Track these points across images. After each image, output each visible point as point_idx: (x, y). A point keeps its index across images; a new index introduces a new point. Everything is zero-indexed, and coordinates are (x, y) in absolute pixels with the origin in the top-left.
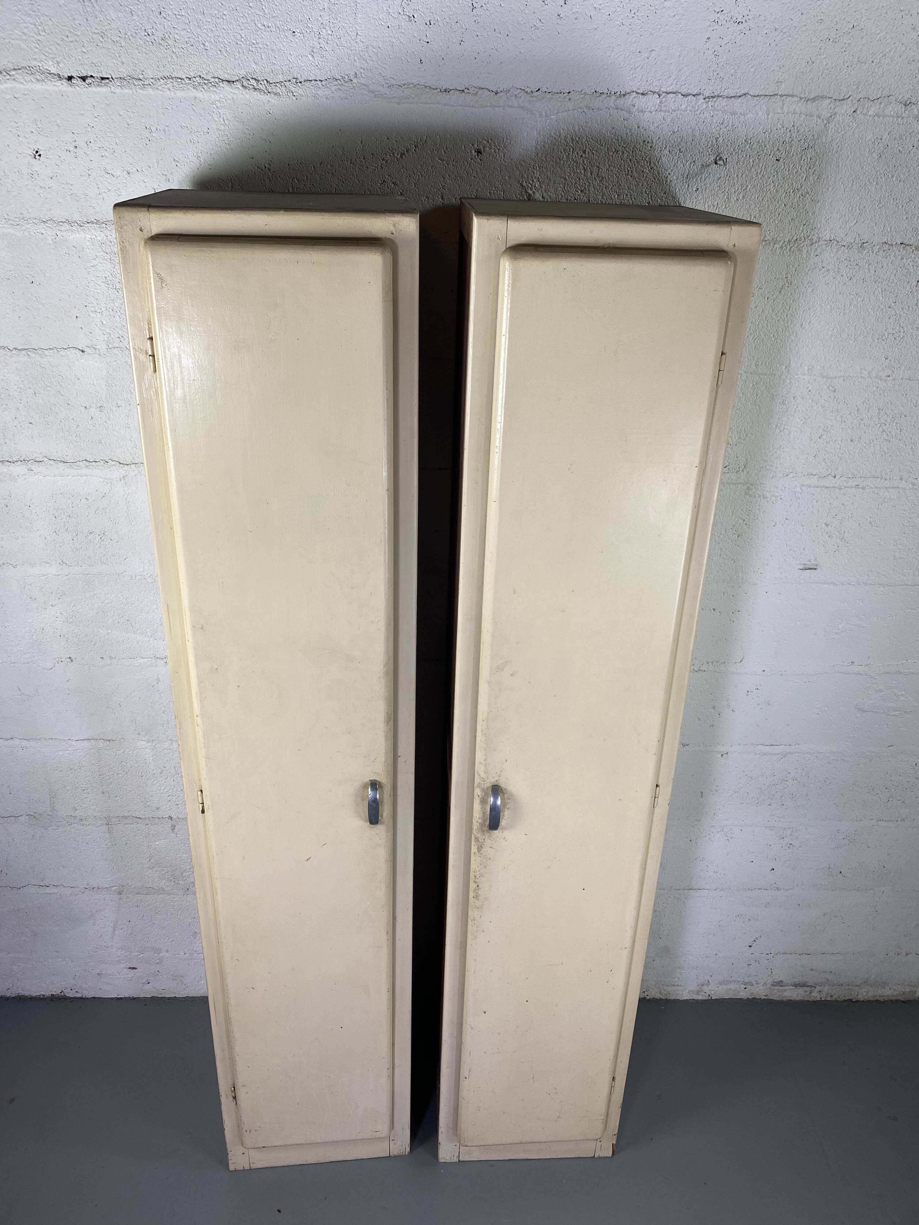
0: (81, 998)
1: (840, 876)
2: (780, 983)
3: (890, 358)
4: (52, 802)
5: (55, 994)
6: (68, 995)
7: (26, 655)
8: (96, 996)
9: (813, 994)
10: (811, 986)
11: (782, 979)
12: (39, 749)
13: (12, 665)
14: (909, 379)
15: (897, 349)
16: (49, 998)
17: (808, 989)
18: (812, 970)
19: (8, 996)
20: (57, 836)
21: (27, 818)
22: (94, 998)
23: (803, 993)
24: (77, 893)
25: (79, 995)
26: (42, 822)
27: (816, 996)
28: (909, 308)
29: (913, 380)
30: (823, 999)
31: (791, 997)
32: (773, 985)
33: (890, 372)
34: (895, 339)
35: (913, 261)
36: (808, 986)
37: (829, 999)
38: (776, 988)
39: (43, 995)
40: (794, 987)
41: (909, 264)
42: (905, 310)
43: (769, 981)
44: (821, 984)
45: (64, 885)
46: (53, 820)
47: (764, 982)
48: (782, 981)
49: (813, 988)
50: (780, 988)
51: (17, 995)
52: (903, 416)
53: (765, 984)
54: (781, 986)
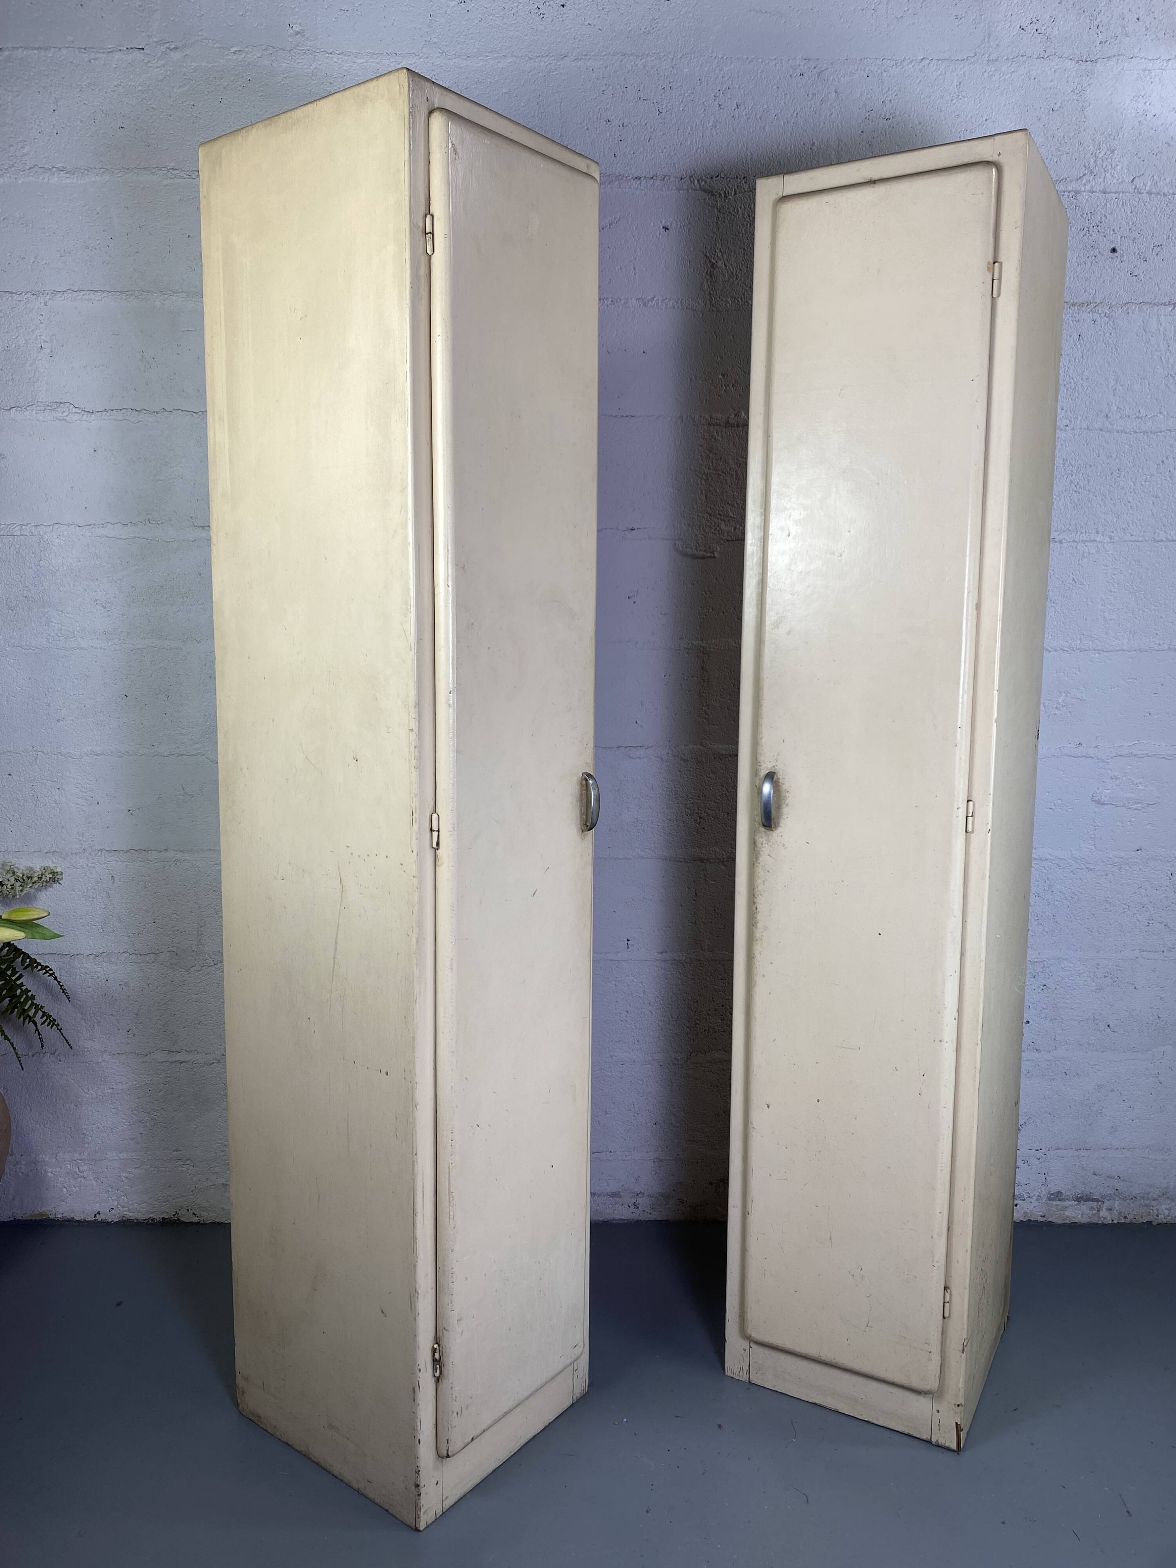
0: (198, 1223)
1: (1108, 1030)
2: (1057, 1196)
3: (1065, 408)
4: (200, 932)
5: (167, 1217)
6: (183, 1219)
7: (196, 746)
8: (217, 1220)
9: (1101, 1214)
10: (1098, 1201)
11: (1059, 1189)
12: (195, 862)
13: (180, 757)
14: (1088, 429)
15: (1070, 400)
16: (159, 1223)
17: (1094, 1204)
18: (1095, 1174)
19: (110, 1220)
20: (199, 981)
21: (168, 955)
22: (214, 1223)
23: (1089, 1211)
24: (211, 1062)
25: (195, 1219)
26: (185, 961)
27: (1106, 1216)
28: (1075, 360)
29: (1091, 430)
30: (1116, 1222)
31: (1074, 1217)
32: (1050, 1199)
33: (1068, 423)
34: (1067, 390)
35: (1072, 316)
36: (1093, 1200)
37: (1123, 1221)
38: (1055, 1203)
39: (152, 1220)
40: (1077, 1202)
41: (1068, 319)
42: (1072, 362)
43: (1044, 1193)
44: (1111, 1197)
45: (198, 1050)
46: (197, 958)
47: (1038, 1194)
48: (1059, 1193)
49: (1100, 1203)
50: (1059, 1203)
51: (120, 1219)
52: (1087, 466)
53: (1039, 1198)
54: (1060, 1200)
